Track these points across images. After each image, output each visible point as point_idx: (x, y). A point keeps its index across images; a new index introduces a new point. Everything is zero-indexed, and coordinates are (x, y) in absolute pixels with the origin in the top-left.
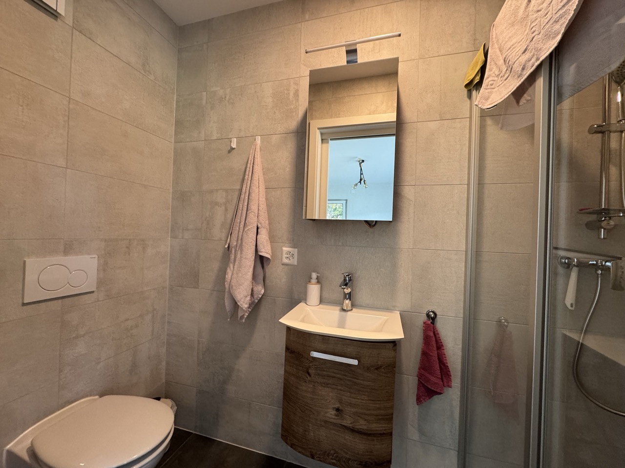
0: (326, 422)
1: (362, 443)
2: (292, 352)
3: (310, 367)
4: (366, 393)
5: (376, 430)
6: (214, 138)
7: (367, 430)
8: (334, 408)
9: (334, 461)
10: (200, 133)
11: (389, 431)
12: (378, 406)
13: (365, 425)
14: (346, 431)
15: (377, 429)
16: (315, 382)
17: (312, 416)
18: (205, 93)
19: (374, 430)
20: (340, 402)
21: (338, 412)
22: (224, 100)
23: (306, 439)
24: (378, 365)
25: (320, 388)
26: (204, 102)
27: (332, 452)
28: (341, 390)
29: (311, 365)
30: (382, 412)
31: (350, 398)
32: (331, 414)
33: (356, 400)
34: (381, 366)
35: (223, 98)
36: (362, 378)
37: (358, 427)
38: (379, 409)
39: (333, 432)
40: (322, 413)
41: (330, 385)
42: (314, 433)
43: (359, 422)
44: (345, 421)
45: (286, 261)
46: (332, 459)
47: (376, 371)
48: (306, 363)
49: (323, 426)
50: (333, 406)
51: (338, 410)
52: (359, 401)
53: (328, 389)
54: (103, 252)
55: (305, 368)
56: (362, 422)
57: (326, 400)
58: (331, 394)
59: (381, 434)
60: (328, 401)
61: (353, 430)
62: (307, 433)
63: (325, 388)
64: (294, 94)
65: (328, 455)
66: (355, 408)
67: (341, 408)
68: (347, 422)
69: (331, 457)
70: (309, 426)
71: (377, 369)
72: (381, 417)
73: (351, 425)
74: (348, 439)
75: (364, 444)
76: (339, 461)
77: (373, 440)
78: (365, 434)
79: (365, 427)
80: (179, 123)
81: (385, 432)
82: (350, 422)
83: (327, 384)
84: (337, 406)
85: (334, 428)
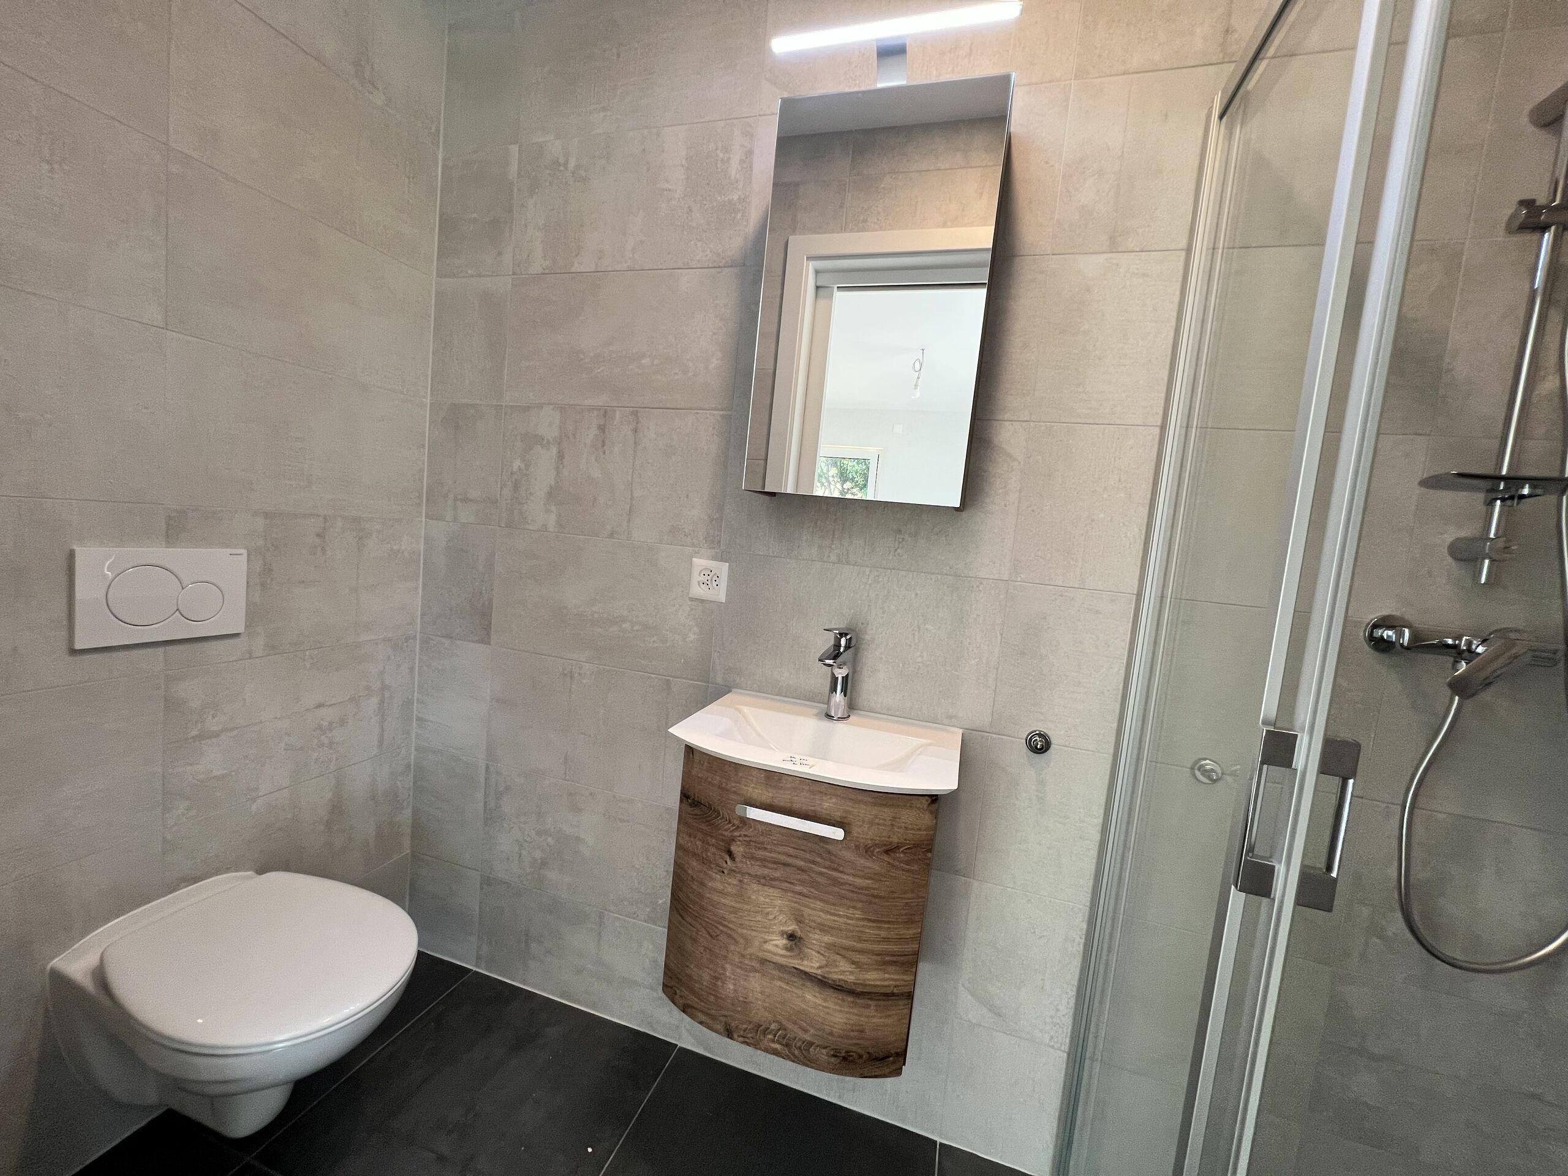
0: (763, 961)
1: (841, 1011)
2: (696, 804)
3: (733, 840)
4: (860, 905)
5: (875, 986)
6: (536, 267)
7: (855, 984)
8: (783, 933)
9: (777, 1046)
10: (500, 254)
11: (906, 990)
12: (883, 934)
13: (851, 973)
14: (808, 984)
15: (878, 983)
16: (743, 874)
17: (732, 948)
18: (514, 149)
19: (870, 985)
20: (799, 921)
21: (791, 943)
22: (562, 168)
23: (715, 996)
24: (891, 843)
25: (755, 886)
26: (514, 169)
27: (773, 1026)
28: (800, 894)
29: (736, 834)
30: (895, 948)
31: (821, 913)
32: (777, 946)
33: (836, 918)
34: (898, 847)
35: (559, 165)
36: (851, 871)
37: (835, 977)
38: (886, 940)
39: (779, 983)
40: (757, 943)
41: (776, 883)
42: (735, 985)
43: (836, 966)
44: (805, 963)
45: (697, 591)
46: (773, 1041)
47: (886, 857)
48: (726, 830)
49: (756, 971)
50: (782, 928)
51: (791, 937)
52: (841, 920)
53: (771, 890)
54: (260, 543)
55: (723, 840)
56: (844, 965)
57: (768, 914)
58: (778, 902)
59: (886, 995)
60: (771, 917)
61: (822, 983)
62: (719, 983)
63: (766, 888)
64: (742, 161)
65: (766, 1031)
66: (832, 935)
67: (799, 933)
68: (812, 964)
69: (770, 1036)
70: (724, 969)
71: (887, 852)
72: (887, 958)
73: (819, 972)
74: (812, 999)
75: (847, 1013)
76: (787, 1045)
77: (868, 1007)
78: (851, 992)
79: (851, 978)
80: (448, 226)
81: (895, 991)
82: (817, 965)
83: (771, 879)
84: (791, 927)
85: (781, 975)
